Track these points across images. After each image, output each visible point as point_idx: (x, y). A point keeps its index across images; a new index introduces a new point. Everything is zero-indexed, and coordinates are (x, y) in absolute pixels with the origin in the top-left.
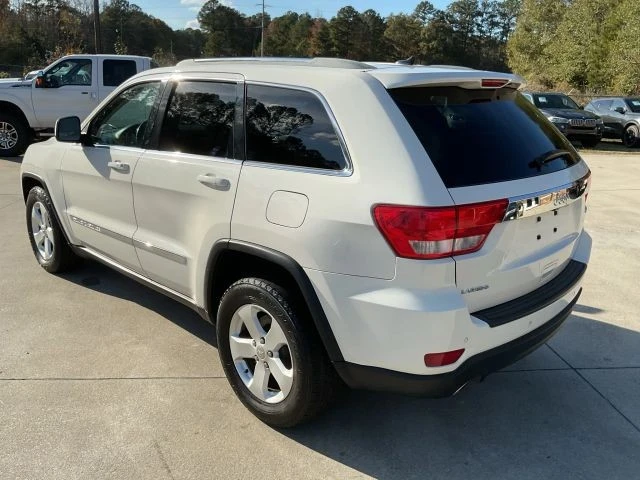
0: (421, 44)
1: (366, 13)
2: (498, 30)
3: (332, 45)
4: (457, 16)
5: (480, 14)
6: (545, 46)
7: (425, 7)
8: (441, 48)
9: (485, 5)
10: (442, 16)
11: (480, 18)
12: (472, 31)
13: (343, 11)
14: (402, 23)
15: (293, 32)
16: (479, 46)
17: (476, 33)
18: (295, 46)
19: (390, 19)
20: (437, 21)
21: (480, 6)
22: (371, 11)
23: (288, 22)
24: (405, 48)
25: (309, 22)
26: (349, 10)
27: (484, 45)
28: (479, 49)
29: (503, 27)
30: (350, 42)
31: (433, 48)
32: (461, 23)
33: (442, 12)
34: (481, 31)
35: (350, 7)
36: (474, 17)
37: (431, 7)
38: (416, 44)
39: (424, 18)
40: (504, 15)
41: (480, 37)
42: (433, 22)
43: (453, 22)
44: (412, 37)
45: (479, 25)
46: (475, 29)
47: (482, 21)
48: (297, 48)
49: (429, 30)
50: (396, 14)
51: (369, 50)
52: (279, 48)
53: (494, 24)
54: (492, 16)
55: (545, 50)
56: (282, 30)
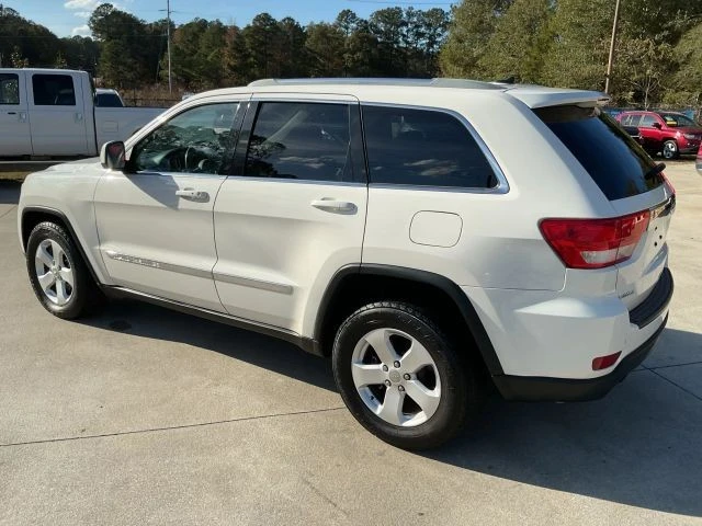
0: (346, 56)
1: (284, 20)
2: (424, 41)
3: (249, 56)
4: (382, 26)
5: (405, 24)
6: (478, 58)
7: (347, 15)
8: (367, 60)
9: (410, 14)
10: (365, 25)
11: (405, 29)
12: (397, 42)
13: (258, 18)
14: (323, 32)
15: (203, 41)
16: (405, 58)
17: (403, 45)
18: (206, 56)
19: (311, 28)
20: (361, 31)
21: (405, 16)
22: (289, 19)
23: (196, 29)
24: (329, 60)
25: (220, 30)
26: (265, 18)
27: (411, 57)
28: (406, 61)
29: (429, 38)
30: (268, 52)
31: (358, 61)
32: (386, 34)
33: (366, 22)
34: (407, 42)
35: (266, 14)
36: (398, 27)
37: (354, 16)
38: (340, 55)
39: (347, 28)
40: (429, 26)
41: (406, 49)
42: (357, 32)
43: (378, 32)
44: (334, 49)
45: (404, 36)
46: (400, 40)
47: (408, 31)
48: (209, 58)
49: (353, 40)
50: (317, 22)
51: (290, 61)
52: (188, 58)
53: (420, 35)
54: (417, 26)
55: (479, 62)
56: (190, 38)
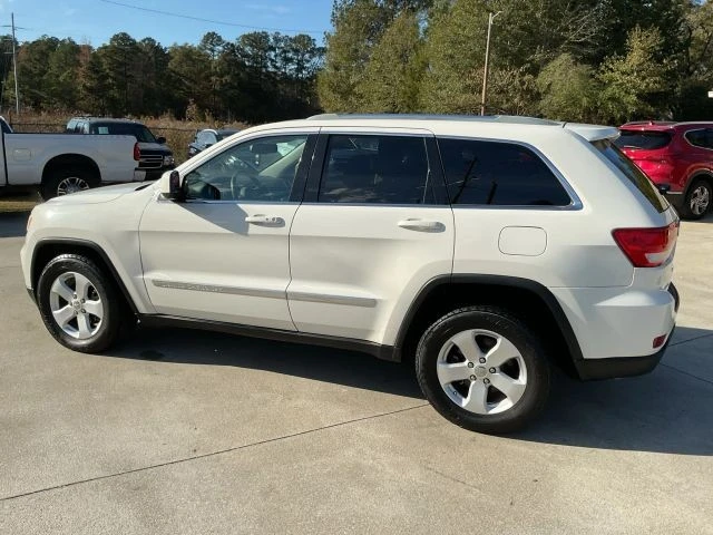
0: (213, 78)
1: (144, 41)
2: (293, 67)
3: (107, 76)
4: (248, 49)
5: (273, 49)
6: (354, 86)
7: (212, 38)
8: (236, 84)
9: (277, 39)
10: (232, 49)
11: (273, 54)
12: (266, 67)
13: (116, 38)
14: (187, 54)
15: (53, 60)
16: (275, 83)
17: (271, 69)
18: (58, 76)
19: (175, 49)
20: (228, 54)
21: (272, 40)
22: (149, 39)
23: (44, 48)
24: (196, 83)
25: (73, 49)
26: (124, 38)
27: (280, 82)
28: (276, 86)
29: (298, 64)
30: (129, 73)
31: (227, 84)
32: (254, 58)
33: (232, 45)
34: (275, 67)
35: (124, 34)
36: (266, 51)
37: (219, 39)
38: (207, 78)
39: (213, 51)
40: (296, 51)
41: (275, 73)
42: (224, 56)
43: (246, 56)
44: (201, 71)
45: (272, 61)
46: (269, 64)
47: (276, 56)
48: (61, 79)
49: (220, 63)
50: (180, 44)
51: (153, 83)
52: (36, 79)
53: (287, 60)
54: (285, 52)
55: (356, 89)
56: (37, 57)
